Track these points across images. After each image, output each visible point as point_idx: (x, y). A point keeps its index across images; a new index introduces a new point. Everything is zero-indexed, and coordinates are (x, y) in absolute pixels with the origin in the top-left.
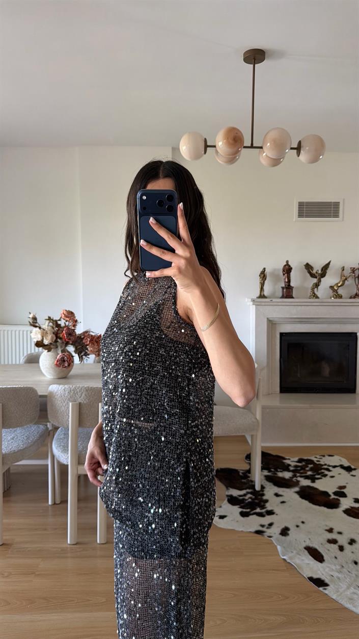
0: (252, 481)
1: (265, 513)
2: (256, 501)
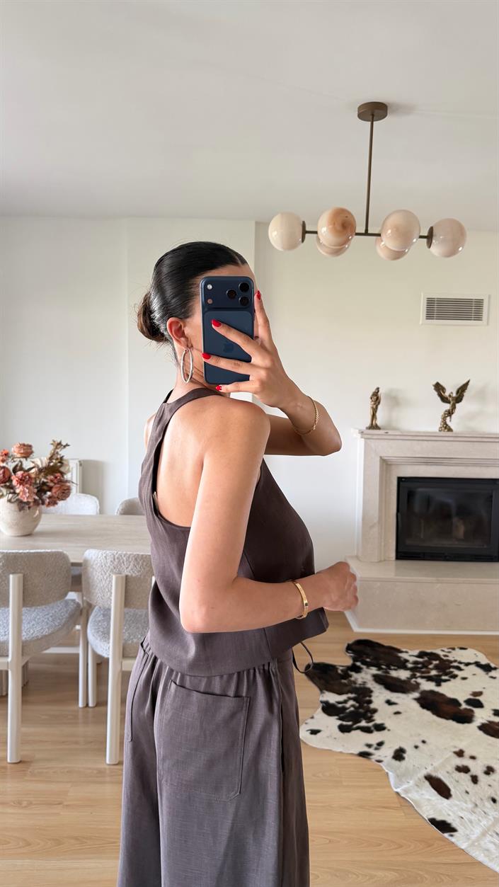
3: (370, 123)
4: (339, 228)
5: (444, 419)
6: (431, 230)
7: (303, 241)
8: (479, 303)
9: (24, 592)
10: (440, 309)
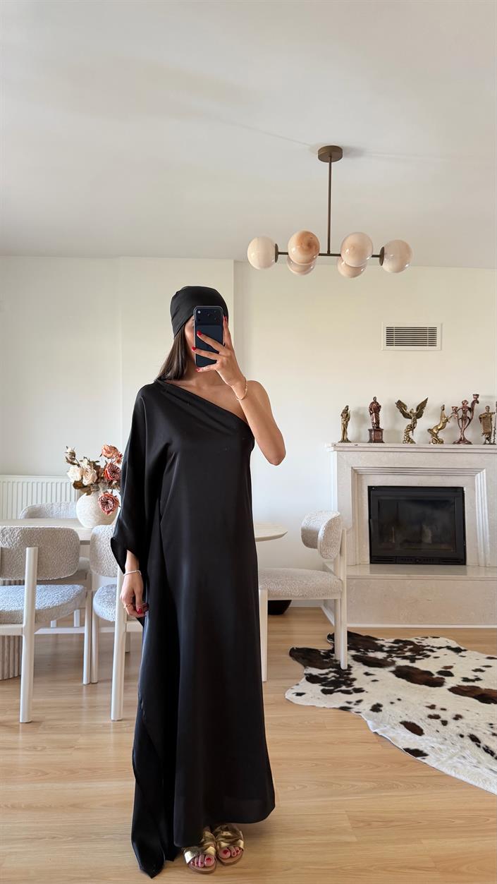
0: (336, 661)
1: (352, 691)
2: (341, 679)
3: (328, 164)
4: (305, 247)
5: (407, 432)
6: (383, 250)
7: (276, 261)
8: (433, 331)
9: (38, 565)
10: (398, 337)
